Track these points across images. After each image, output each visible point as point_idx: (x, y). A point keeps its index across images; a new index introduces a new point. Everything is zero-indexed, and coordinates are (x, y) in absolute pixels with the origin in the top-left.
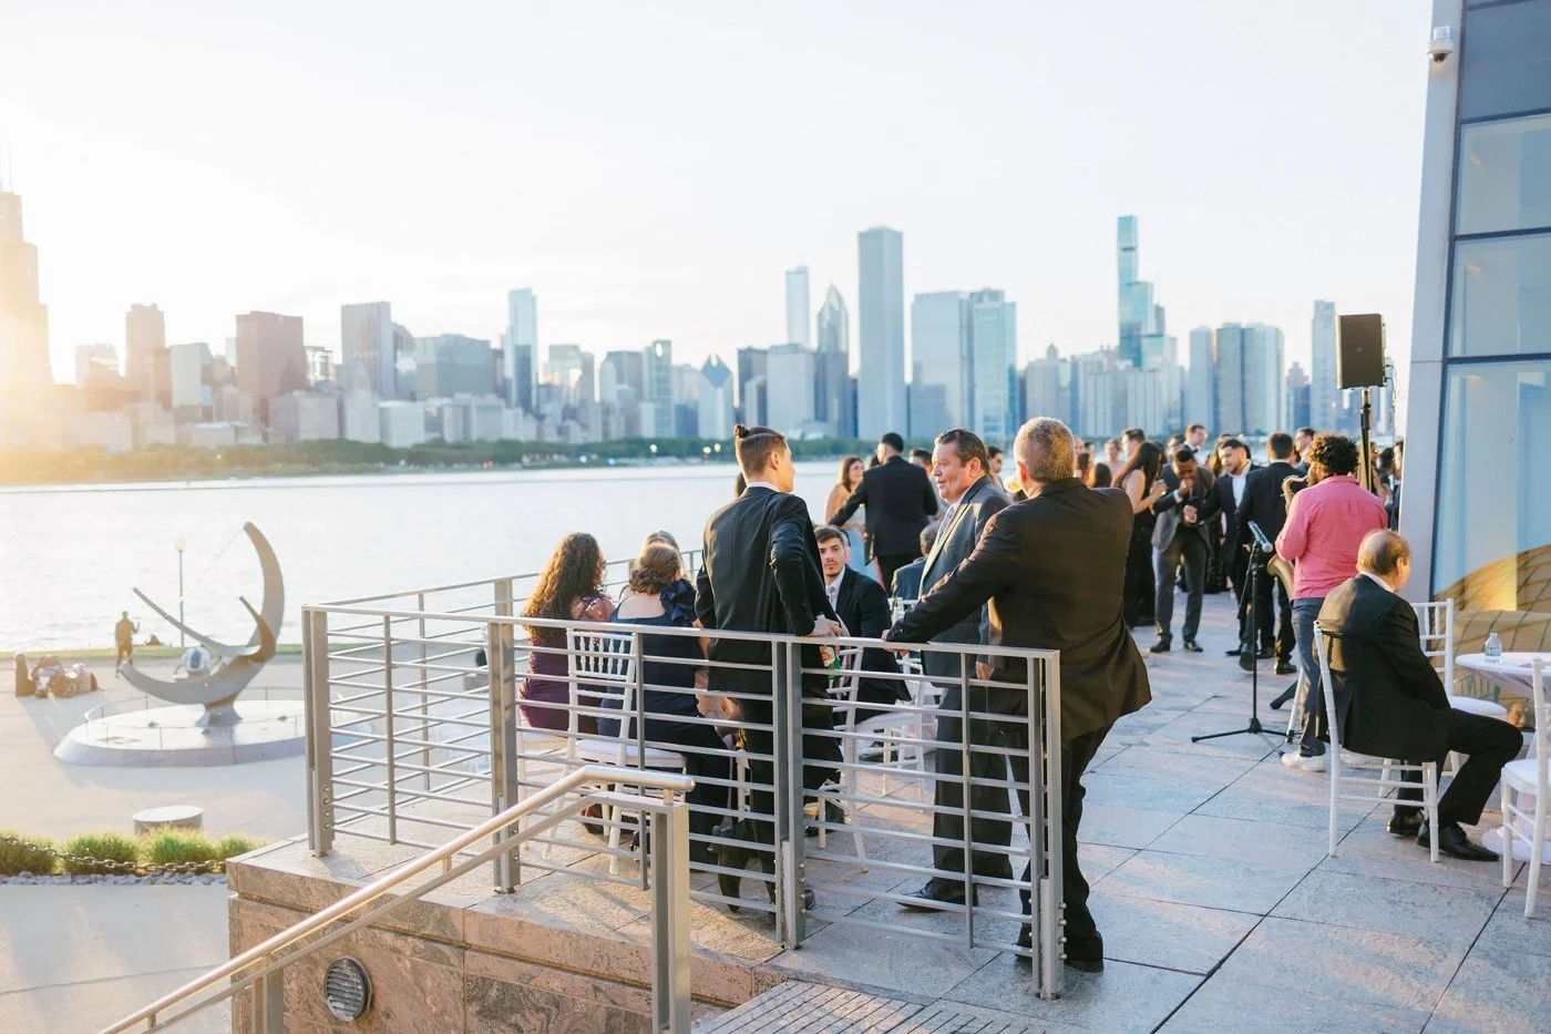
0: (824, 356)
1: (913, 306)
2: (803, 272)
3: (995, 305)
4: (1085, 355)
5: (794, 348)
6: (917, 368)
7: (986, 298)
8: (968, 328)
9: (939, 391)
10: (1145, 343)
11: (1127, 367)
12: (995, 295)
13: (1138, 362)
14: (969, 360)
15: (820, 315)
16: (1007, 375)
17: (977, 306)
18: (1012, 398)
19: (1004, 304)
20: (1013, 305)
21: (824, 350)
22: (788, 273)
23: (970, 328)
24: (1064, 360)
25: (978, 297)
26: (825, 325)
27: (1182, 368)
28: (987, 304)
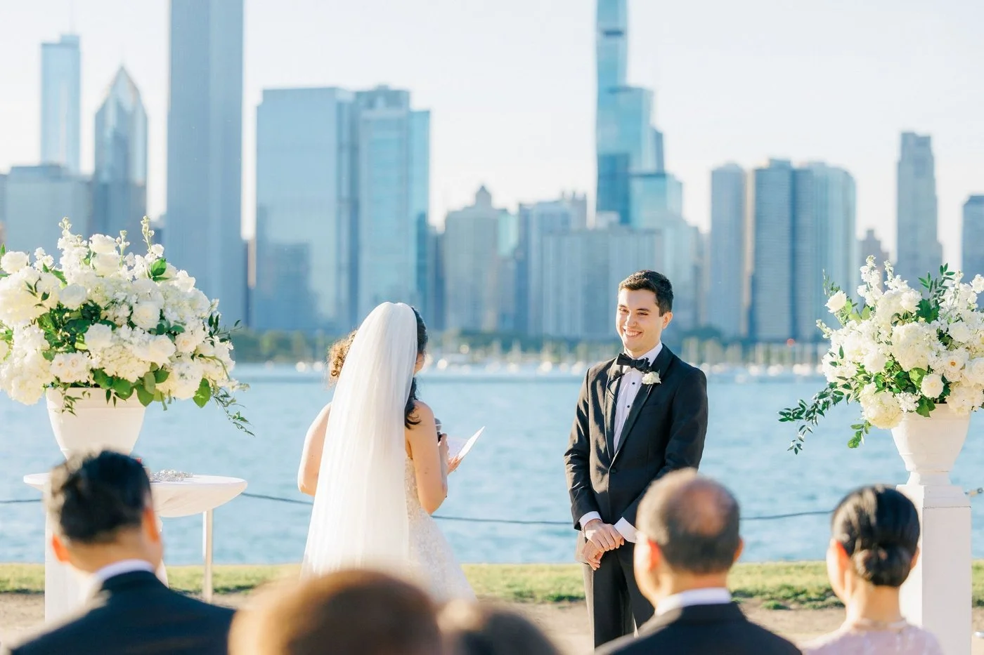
0: (105, 187)
1: (259, 109)
2: (70, 45)
3: (393, 113)
4: (540, 204)
5: (51, 172)
6: (262, 214)
7: (380, 102)
8: (351, 149)
9: (298, 256)
10: (637, 187)
11: (611, 224)
12: (396, 98)
13: (625, 218)
14: (352, 206)
15: (100, 117)
16: (413, 231)
17: (366, 114)
18: (421, 269)
19: (411, 114)
20: (426, 114)
21: (105, 177)
22: (45, 46)
23: (354, 150)
24: (504, 211)
25: (369, 98)
26: (108, 134)
27: (696, 229)
28: (382, 111)
